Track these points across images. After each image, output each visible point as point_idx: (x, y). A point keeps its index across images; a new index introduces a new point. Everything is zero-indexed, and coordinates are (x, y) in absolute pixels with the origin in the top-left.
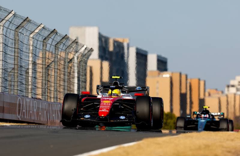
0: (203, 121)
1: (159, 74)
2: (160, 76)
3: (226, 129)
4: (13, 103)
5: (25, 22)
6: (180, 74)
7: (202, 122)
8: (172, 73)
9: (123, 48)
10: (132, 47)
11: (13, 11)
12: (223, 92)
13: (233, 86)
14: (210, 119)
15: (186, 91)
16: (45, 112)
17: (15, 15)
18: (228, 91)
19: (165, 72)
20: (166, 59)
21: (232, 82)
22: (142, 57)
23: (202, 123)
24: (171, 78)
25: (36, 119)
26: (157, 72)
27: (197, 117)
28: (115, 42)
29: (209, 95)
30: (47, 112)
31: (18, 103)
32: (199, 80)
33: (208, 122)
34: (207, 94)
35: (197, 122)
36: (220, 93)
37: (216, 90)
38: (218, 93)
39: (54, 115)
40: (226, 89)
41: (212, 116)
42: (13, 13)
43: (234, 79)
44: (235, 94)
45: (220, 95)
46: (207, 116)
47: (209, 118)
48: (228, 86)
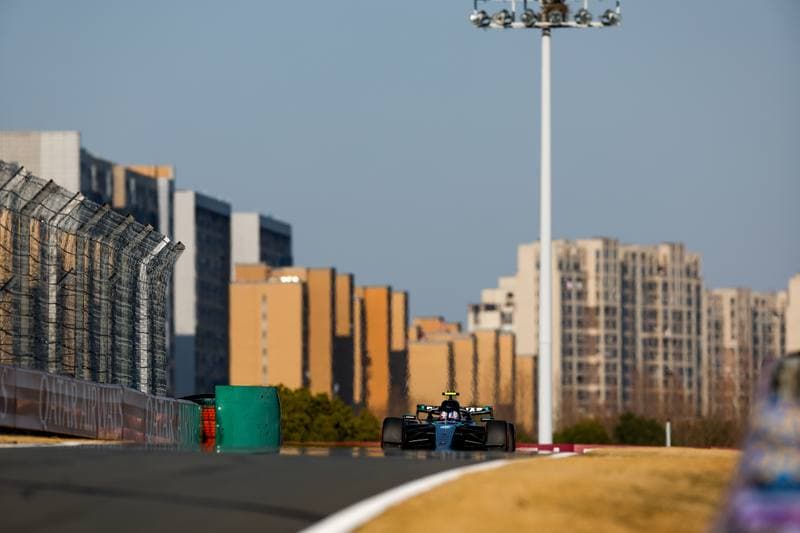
0: (447, 427)
1: (268, 274)
2: (272, 280)
3: (501, 446)
4: (32, 391)
5: (45, 193)
6: (333, 273)
7: (444, 429)
8: (308, 270)
9: (154, 194)
10: (183, 190)
11: (24, 170)
12: (460, 327)
13: (491, 308)
14: (463, 422)
15: (352, 330)
16: (93, 408)
17: (28, 178)
18: (476, 321)
19: (286, 270)
20: (288, 227)
21: (488, 296)
22: (213, 220)
23: (444, 433)
24: (305, 286)
25: (76, 427)
26: (264, 267)
27: (430, 419)
28: (130, 174)
29: (420, 335)
30: (96, 409)
31: (41, 389)
32: (390, 291)
33: (458, 429)
34: (413, 333)
35: (433, 429)
36: (454, 330)
37: (441, 319)
38: (448, 331)
39: (110, 416)
40: (471, 317)
41: (467, 414)
42: (24, 173)
43: (494, 286)
44: (498, 333)
45: (454, 334)
46: (455, 414)
47: (458, 420)
48: (476, 309)
